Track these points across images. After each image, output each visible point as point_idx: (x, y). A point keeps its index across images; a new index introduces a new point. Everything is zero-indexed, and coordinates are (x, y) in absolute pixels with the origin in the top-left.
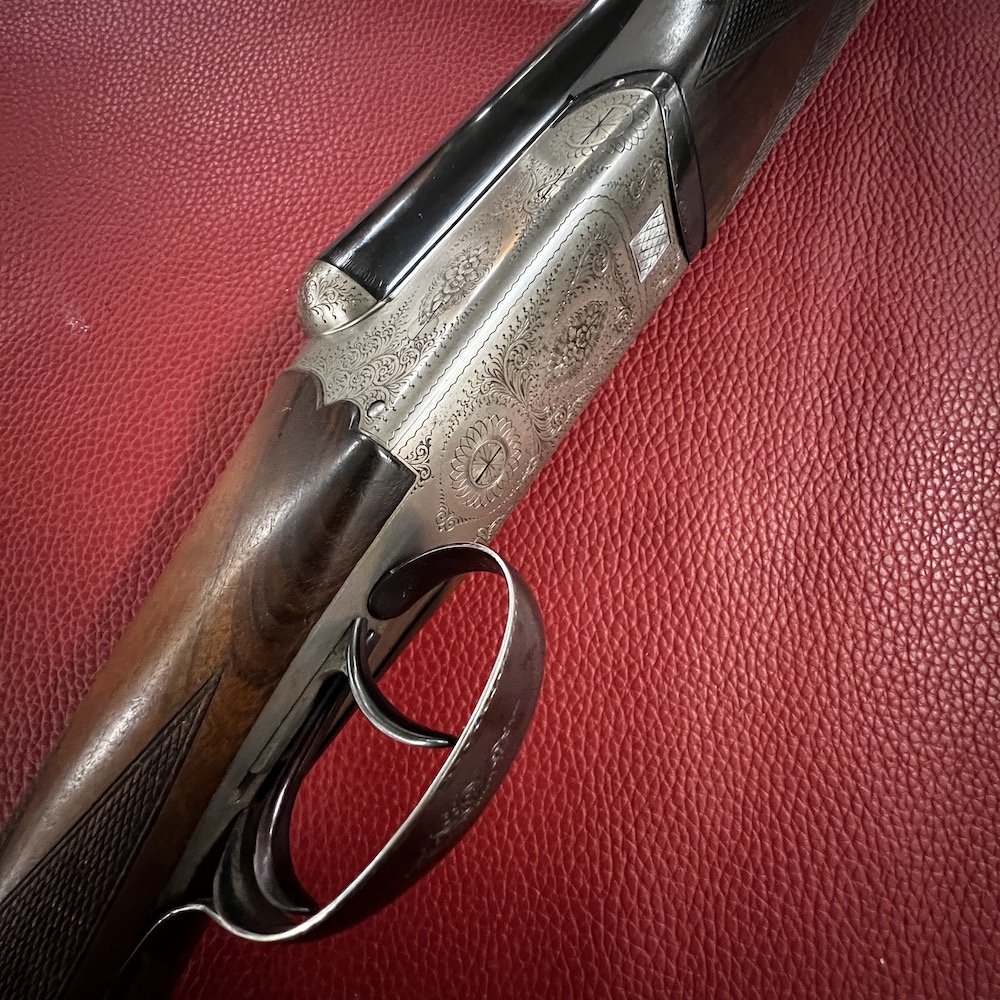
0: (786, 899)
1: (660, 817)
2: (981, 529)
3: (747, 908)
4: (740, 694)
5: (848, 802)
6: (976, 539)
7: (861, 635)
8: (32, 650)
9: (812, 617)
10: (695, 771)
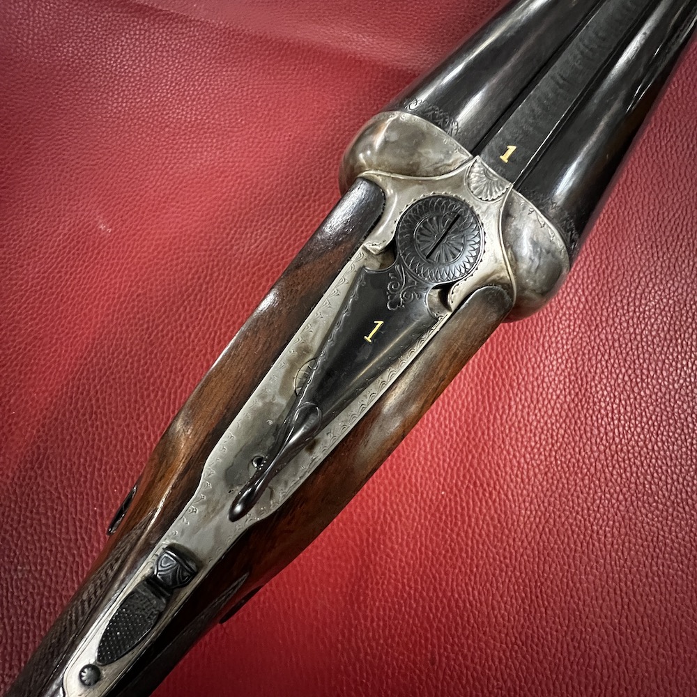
0: (459, 530)
1: (401, 490)
2: (570, 357)
3: (440, 533)
4: (445, 433)
5: (492, 485)
6: (567, 362)
7: (506, 407)
8: (83, 401)
9: (484, 397)
10: (420, 469)
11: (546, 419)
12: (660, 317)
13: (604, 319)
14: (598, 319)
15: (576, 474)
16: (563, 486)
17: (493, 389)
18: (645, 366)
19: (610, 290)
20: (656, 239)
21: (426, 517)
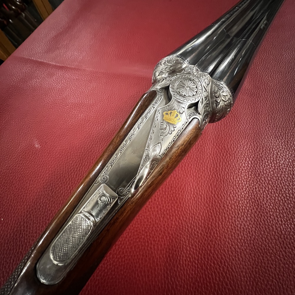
11: (244, 223)
12: (287, 168)
13: (261, 171)
14: (259, 171)
15: (267, 254)
16: (261, 261)
17: (215, 209)
18: (287, 192)
19: (261, 158)
20: (276, 134)
21: (190, 286)
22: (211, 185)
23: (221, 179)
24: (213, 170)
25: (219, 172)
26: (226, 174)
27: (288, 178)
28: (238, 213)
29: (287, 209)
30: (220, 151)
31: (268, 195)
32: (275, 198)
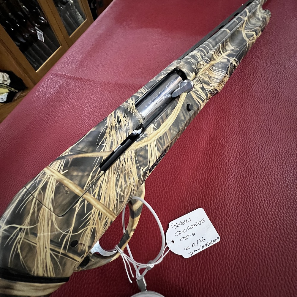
22: (205, 172)
23: (213, 168)
24: (206, 160)
25: (212, 162)
26: (218, 163)
27: (271, 166)
28: (228, 194)
29: (269, 191)
30: (213, 145)
31: (254, 180)
32: (259, 182)
